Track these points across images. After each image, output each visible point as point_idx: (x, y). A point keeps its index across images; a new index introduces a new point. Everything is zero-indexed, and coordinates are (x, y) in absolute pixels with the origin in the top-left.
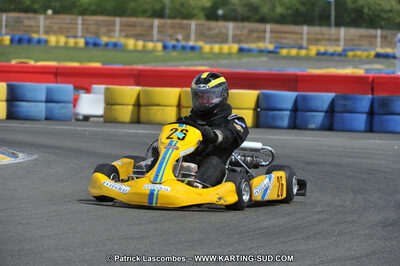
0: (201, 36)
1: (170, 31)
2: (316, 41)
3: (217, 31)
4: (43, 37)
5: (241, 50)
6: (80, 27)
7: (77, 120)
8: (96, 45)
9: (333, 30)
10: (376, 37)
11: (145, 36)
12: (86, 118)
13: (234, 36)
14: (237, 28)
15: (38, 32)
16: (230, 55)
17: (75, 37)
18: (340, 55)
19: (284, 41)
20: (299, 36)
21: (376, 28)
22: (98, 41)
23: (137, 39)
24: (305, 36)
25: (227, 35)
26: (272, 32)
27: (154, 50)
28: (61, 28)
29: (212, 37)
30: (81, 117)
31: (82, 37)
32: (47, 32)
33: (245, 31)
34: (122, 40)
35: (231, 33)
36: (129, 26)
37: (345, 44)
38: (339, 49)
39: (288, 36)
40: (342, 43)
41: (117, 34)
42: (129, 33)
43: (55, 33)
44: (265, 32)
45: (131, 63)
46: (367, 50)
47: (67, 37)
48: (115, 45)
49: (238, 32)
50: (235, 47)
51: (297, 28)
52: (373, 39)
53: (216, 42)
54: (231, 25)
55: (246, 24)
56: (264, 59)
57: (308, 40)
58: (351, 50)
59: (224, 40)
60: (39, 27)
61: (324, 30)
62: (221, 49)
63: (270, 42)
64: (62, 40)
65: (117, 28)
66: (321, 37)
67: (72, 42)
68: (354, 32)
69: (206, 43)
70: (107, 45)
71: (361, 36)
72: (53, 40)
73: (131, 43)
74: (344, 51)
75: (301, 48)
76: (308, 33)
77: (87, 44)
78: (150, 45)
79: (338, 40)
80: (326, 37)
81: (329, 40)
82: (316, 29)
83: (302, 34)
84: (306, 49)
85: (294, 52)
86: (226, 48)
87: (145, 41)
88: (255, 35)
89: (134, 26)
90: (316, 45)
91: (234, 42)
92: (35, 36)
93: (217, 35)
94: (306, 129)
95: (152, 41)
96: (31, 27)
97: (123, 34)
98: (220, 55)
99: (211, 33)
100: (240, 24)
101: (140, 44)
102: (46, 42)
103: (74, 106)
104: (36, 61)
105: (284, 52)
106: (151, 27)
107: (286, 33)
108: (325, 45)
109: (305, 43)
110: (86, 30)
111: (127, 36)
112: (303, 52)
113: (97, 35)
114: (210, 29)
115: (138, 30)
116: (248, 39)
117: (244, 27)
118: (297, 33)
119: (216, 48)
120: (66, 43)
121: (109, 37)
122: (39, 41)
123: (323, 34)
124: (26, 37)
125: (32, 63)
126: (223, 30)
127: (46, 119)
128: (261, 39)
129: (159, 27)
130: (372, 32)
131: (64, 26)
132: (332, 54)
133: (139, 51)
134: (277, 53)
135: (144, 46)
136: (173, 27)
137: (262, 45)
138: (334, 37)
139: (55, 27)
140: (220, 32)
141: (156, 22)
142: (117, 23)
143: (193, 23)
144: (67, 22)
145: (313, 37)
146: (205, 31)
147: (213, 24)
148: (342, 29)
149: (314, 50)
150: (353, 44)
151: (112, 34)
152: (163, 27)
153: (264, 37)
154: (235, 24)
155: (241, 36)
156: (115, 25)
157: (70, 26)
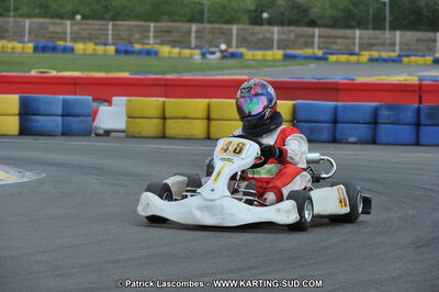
0: (243, 42)
1: (210, 37)
2: (369, 47)
3: (261, 36)
4: (69, 44)
5: (286, 57)
7: (97, 135)
8: (126, 52)
9: (388, 34)
10: (435, 40)
11: (183, 42)
12: (107, 133)
13: (280, 41)
14: (284, 32)
15: (65, 40)
16: (274, 61)
17: (105, 44)
18: (394, 61)
19: (334, 47)
20: (346, 41)
21: (435, 31)
22: (130, 48)
23: (173, 47)
24: (357, 41)
25: (273, 40)
26: (320, 36)
27: (191, 57)
28: (90, 34)
29: (256, 43)
30: (102, 132)
31: (113, 44)
32: (75, 39)
33: (292, 36)
34: (157, 47)
35: (276, 37)
36: (166, 31)
37: (400, 50)
38: (394, 54)
39: (339, 41)
40: (397, 48)
41: (151, 41)
42: (165, 39)
43: (84, 40)
44: (313, 36)
45: (164, 73)
46: (423, 56)
47: (96, 44)
48: (148, 53)
49: (283, 37)
50: (279, 54)
51: (348, 32)
52: (432, 44)
53: (260, 49)
54: (276, 29)
55: (293, 28)
56: (312, 66)
57: (361, 45)
58: (408, 56)
59: (269, 47)
60: (65, 33)
61: (378, 32)
62: (264, 55)
63: (319, 48)
64: (90, 47)
65: (152, 34)
66: (374, 41)
67: (100, 49)
68: (409, 35)
69: (249, 49)
70: (140, 52)
71: (419, 40)
72: (79, 47)
73: (165, 50)
74: (399, 56)
75: (353, 54)
76: (360, 38)
77: (117, 51)
78: (187, 52)
79: (393, 45)
80: (380, 41)
81: (383, 45)
82: (370, 32)
83: (354, 38)
84: (358, 55)
85: (344, 58)
86: (269, 54)
87: (181, 48)
88: (302, 40)
89: (169, 32)
90: (371, 50)
91: (279, 48)
92: (61, 43)
93: (261, 41)
94: (347, 143)
95: (189, 48)
96: (57, 33)
97: (158, 41)
98: (263, 63)
99: (254, 38)
100: (286, 28)
101: (177, 50)
102: (72, 50)
103: (94, 120)
104: (58, 71)
105: (332, 58)
106: (189, 32)
107: (337, 37)
108: (379, 51)
109: (357, 49)
110: (117, 38)
111: (162, 43)
112: (354, 58)
113: (131, 43)
114: (253, 34)
115: (175, 36)
116: (294, 43)
117: (291, 31)
118: (347, 38)
119: (259, 54)
120: (94, 50)
121: (143, 44)
122: (65, 50)
123: (377, 38)
124: (50, 44)
125: (54, 73)
126: (268, 35)
127: (64, 134)
128: (309, 44)
129: (196, 32)
130: (430, 35)
131: (94, 32)
132: (385, 60)
133: (174, 58)
134: (326, 59)
135: (180, 53)
136: (212, 32)
137: (308, 52)
138: (388, 42)
139: (84, 34)
140: (265, 37)
141: (194, 27)
142: (152, 29)
143: (235, 28)
144: (97, 27)
145: (366, 41)
146: (248, 36)
147: (256, 28)
148: (398, 33)
149: (365, 56)
150: (410, 50)
151: (147, 41)
152: (202, 32)
153: (313, 43)
154: (281, 28)
155: (288, 40)
156: (149, 31)
157: (99, 32)
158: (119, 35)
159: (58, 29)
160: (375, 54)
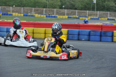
0: (57, 13)
3: (62, 12)
4: (11, 13)
5: (69, 17)
6: (22, 10)
8: (26, 16)
9: (95, 12)
10: (108, 14)
11: (41, 13)
13: (67, 13)
15: (10, 12)
16: (65, 18)
17: (21, 13)
18: (97, 19)
19: (81, 15)
20: (85, 14)
21: (108, 11)
22: (27, 15)
23: (39, 14)
24: (87, 14)
25: (65, 13)
26: (78, 12)
27: (43, 17)
28: (17, 11)
29: (61, 14)
32: (13, 12)
33: (70, 12)
34: (34, 14)
35: (66, 12)
36: (37, 10)
37: (99, 16)
38: (97, 17)
39: (83, 14)
41: (33, 13)
42: (37, 12)
43: (15, 12)
44: (76, 12)
45: (36, 21)
46: (105, 18)
47: (18, 13)
48: (32, 16)
49: (68, 12)
50: (67, 17)
51: (85, 11)
52: (107, 15)
54: (66, 10)
55: (71, 10)
56: (75, 20)
57: (88, 15)
58: (101, 18)
59: (64, 15)
60: (10, 10)
61: (93, 12)
63: (77, 15)
64: (17, 14)
65: (33, 11)
66: (92, 14)
67: (20, 15)
68: (102, 12)
69: (59, 15)
70: (30, 16)
71: (104, 14)
72: (14, 14)
73: (37, 15)
74: (99, 18)
75: (86, 17)
76: (88, 13)
77: (24, 15)
78: (42, 16)
79: (97, 15)
80: (94, 14)
81: (94, 15)
82: (91, 12)
83: (87, 13)
84: (88, 17)
85: (84, 18)
86: (64, 17)
87: (41, 15)
88: (73, 13)
89: (38, 10)
90: (91, 16)
91: (67, 15)
92: (9, 13)
93: (62, 13)
95: (43, 15)
97: (35, 13)
98: (62, 19)
99: (60, 13)
100: (69, 10)
101: (40, 15)
102: (12, 15)
104: (7, 20)
105: (81, 18)
106: (43, 10)
107: (82, 13)
108: (93, 16)
109: (87, 16)
110: (24, 12)
111: (36, 13)
113: (28, 13)
114: (60, 11)
115: (39, 12)
116: (71, 14)
117: (70, 11)
118: (85, 13)
119: (61, 17)
120: (18, 15)
121: (31, 13)
122: (10, 15)
123: (93, 13)
124: (6, 13)
126: (64, 12)
128: (75, 14)
129: (45, 11)
130: (107, 12)
131: (18, 10)
132: (95, 19)
133: (39, 17)
134: (79, 18)
135: (40, 16)
136: (49, 11)
137: (74, 16)
138: (95, 14)
139: (15, 10)
140: (63, 12)
141: (44, 9)
142: (33, 10)
143: (55, 10)
144: (19, 9)
145: (90, 14)
146: (59, 12)
147: (61, 10)
148: (98, 12)
149: (90, 18)
150: (101, 16)
151: (32, 13)
152: (46, 11)
153: (76, 14)
154: (67, 10)
155: (69, 13)
156: (32, 10)
157: (19, 10)
158: (24, 11)
159: (8, 9)
160: (92, 17)
